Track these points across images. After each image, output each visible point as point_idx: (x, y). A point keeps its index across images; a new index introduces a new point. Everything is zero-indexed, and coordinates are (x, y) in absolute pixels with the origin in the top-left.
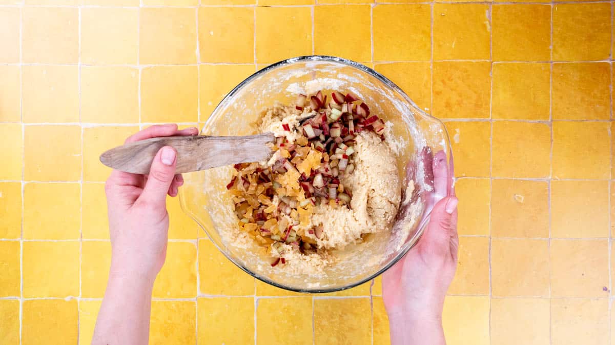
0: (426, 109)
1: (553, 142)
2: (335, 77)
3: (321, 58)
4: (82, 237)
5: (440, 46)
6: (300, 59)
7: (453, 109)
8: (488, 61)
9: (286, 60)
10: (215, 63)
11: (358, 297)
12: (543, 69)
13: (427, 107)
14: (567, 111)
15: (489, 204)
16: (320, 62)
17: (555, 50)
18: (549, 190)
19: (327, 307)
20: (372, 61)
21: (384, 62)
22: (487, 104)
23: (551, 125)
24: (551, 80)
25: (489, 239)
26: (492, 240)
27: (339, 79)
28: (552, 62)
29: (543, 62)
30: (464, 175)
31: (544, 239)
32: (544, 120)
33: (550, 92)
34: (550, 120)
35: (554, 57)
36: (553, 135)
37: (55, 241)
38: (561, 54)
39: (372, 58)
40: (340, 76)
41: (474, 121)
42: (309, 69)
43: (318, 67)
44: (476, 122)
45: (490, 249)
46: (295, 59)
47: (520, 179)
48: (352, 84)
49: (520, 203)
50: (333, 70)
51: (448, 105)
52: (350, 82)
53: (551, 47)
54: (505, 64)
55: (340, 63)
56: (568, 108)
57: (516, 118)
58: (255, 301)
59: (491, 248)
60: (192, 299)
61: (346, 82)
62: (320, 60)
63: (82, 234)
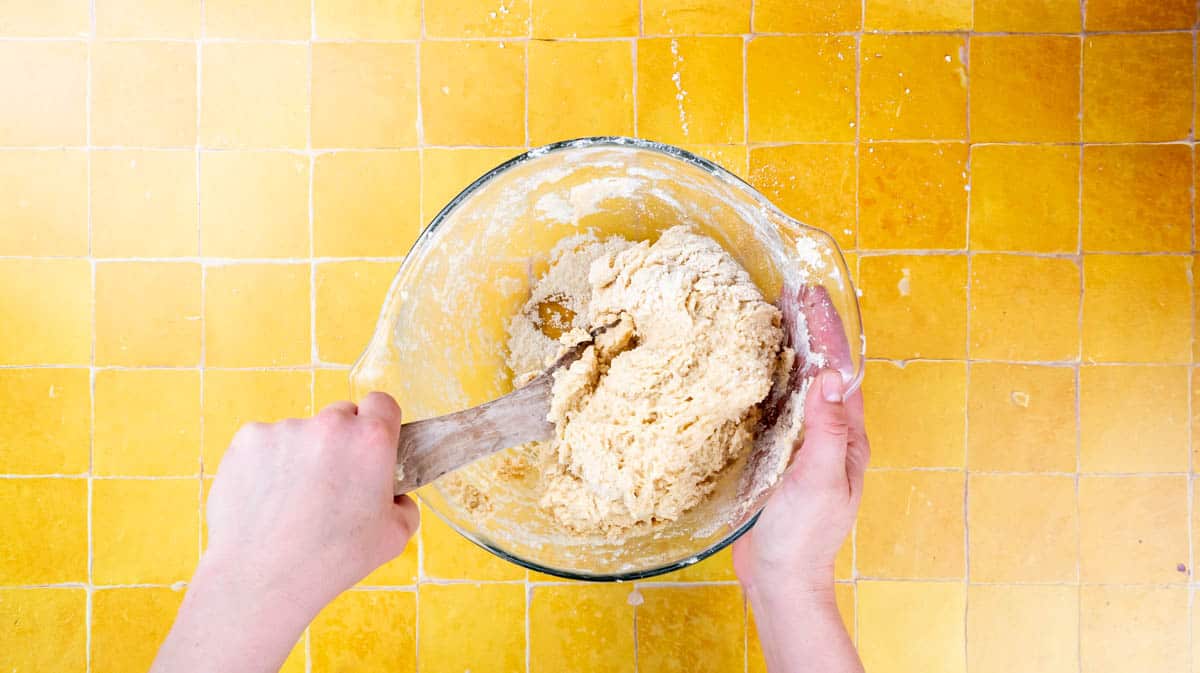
0: (846, 232)
1: (1084, 295)
2: (623, 173)
3: (591, 142)
4: (202, 471)
5: (872, 114)
6: (552, 149)
7: (898, 233)
8: (962, 142)
9: (526, 154)
10: (451, 146)
11: (719, 583)
12: (1066, 156)
13: (848, 228)
14: (1111, 235)
15: (964, 409)
16: (590, 149)
17: (1088, 123)
18: (1077, 382)
19: (662, 602)
20: (745, 142)
21: (768, 144)
22: (961, 222)
23: (1080, 263)
24: (1080, 179)
25: (964, 475)
26: (970, 476)
27: (629, 176)
28: (1082, 144)
29: (1066, 144)
30: (917, 355)
31: (1068, 474)
32: (1066, 253)
33: (1080, 201)
34: (1078, 253)
35: (1086, 135)
36: (1084, 281)
37: (153, 478)
38: (1100, 129)
39: (745, 137)
40: (632, 171)
41: (935, 254)
42: (573, 164)
43: (589, 158)
44: (942, 257)
45: (966, 493)
46: (544, 149)
47: (1023, 362)
48: (655, 183)
49: (1023, 407)
50: (617, 161)
51: (888, 225)
52: (651, 181)
53: (1080, 117)
54: (993, 148)
55: (628, 147)
56: (1112, 231)
57: (1014, 248)
58: (527, 591)
59: (969, 491)
60: (409, 587)
61: (645, 181)
62: (590, 146)
63: (202, 465)
